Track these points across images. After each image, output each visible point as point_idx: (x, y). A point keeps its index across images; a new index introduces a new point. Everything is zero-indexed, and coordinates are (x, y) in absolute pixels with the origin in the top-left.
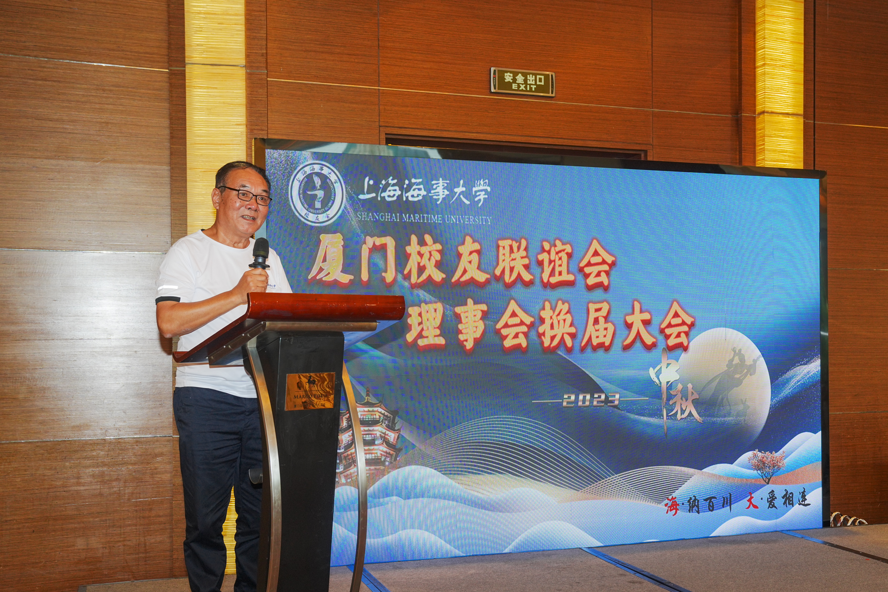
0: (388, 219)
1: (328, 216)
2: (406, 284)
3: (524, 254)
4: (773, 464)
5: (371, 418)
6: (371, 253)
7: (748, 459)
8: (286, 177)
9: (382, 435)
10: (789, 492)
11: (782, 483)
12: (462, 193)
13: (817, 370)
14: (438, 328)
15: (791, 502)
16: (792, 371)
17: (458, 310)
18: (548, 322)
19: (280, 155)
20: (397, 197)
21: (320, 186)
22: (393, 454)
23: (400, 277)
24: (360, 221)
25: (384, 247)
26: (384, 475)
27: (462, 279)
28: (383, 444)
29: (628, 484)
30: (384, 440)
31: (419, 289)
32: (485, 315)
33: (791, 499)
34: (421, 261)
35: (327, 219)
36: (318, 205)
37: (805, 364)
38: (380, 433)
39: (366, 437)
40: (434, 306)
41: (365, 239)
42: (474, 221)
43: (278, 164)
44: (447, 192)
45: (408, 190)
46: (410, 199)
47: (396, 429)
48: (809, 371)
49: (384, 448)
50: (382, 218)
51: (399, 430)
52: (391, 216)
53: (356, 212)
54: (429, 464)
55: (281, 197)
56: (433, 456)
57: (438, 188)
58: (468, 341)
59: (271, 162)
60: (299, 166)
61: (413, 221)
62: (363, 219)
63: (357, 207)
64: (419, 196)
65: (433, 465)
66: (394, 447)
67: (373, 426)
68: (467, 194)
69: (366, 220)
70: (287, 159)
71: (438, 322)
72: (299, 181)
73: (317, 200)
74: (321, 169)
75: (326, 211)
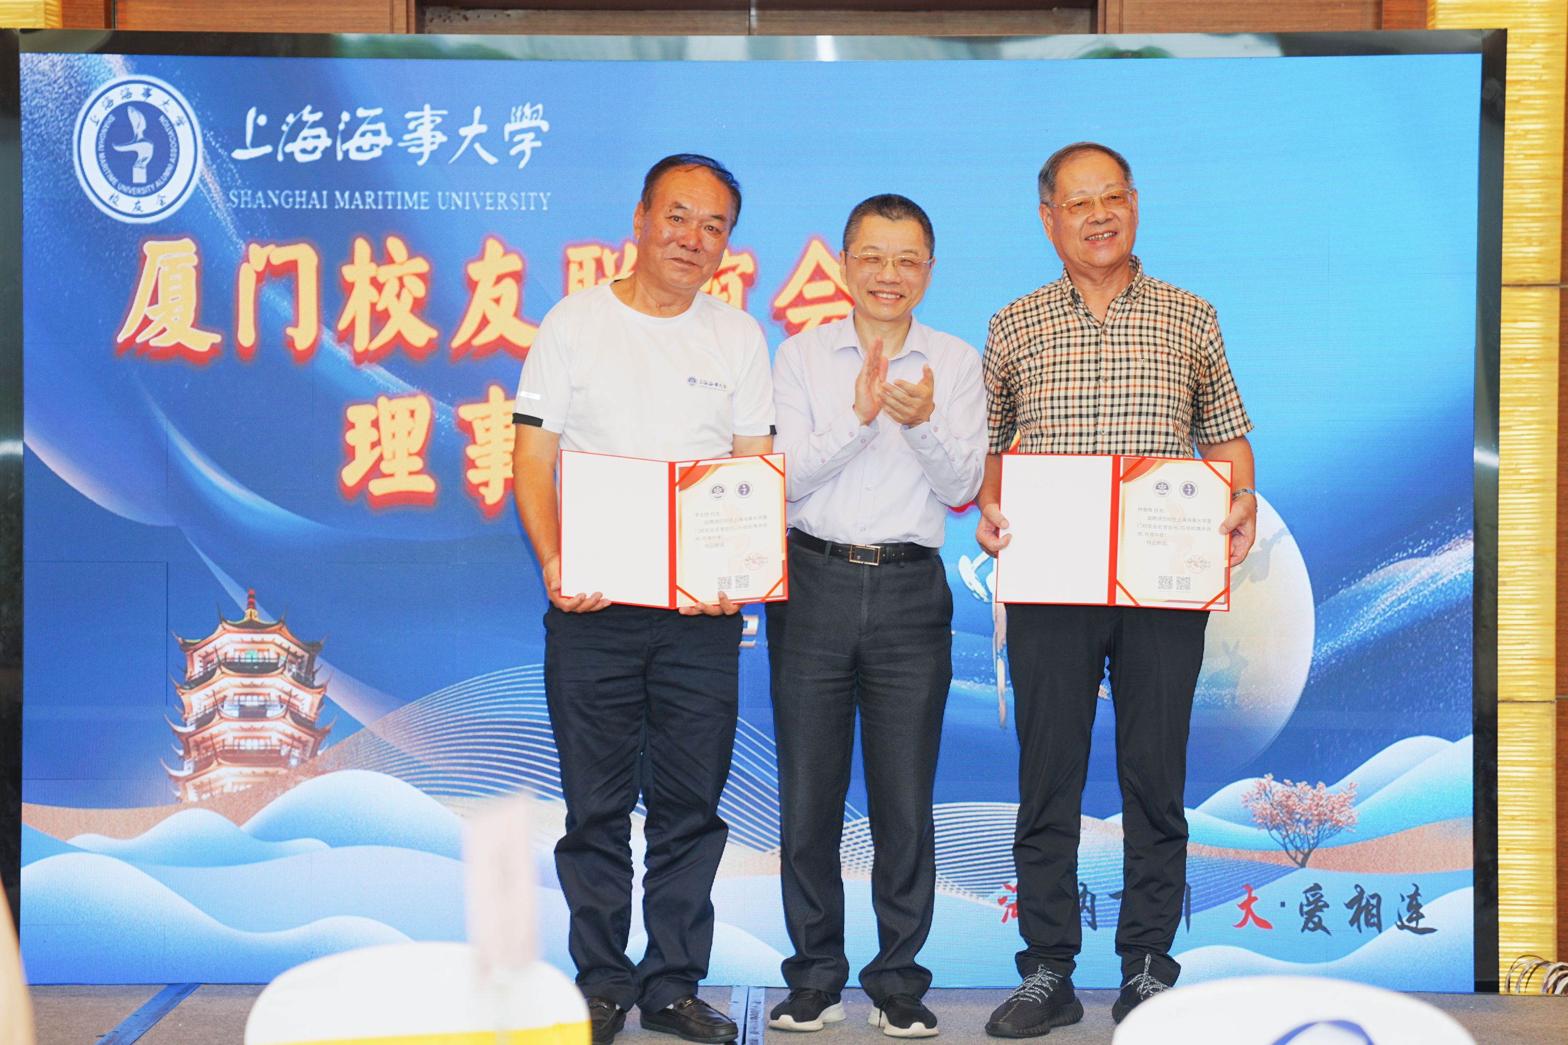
0: (301, 203)
1: (162, 201)
2: (344, 353)
4: (1319, 815)
5: (258, 659)
6: (261, 281)
7: (1242, 799)
8: (66, 115)
9: (284, 696)
10: (1368, 892)
11: (1345, 867)
12: (477, 138)
13: (1462, 571)
14: (419, 454)
15: (1375, 920)
16: (1381, 572)
17: (467, 412)
19: (54, 65)
20: (324, 152)
21: (145, 132)
22: (307, 741)
23: (328, 338)
24: (237, 211)
25: (291, 267)
26: (285, 788)
27: (478, 341)
28: (284, 717)
30: (287, 710)
31: (374, 364)
33: (1374, 911)
34: (379, 300)
35: (159, 207)
36: (139, 175)
37: (1422, 554)
38: (279, 693)
39: (245, 701)
40: (410, 403)
41: (247, 250)
42: (508, 202)
43: (49, 84)
44: (441, 138)
45: (348, 135)
46: (354, 156)
47: (316, 683)
48: (1437, 574)
49: (287, 727)
50: (287, 203)
51: (323, 687)
52: (309, 196)
53: (226, 189)
54: (392, 767)
55: (55, 161)
56: (403, 751)
57: (420, 128)
58: (491, 485)
59: (33, 82)
60: (96, 88)
61: (361, 207)
62: (243, 206)
63: (229, 179)
64: (375, 148)
65: (402, 770)
66: (309, 724)
67: (264, 675)
68: (493, 140)
69: (249, 206)
70: (69, 73)
71: (417, 442)
72: (97, 123)
73: (137, 164)
74: (147, 94)
75: (157, 190)
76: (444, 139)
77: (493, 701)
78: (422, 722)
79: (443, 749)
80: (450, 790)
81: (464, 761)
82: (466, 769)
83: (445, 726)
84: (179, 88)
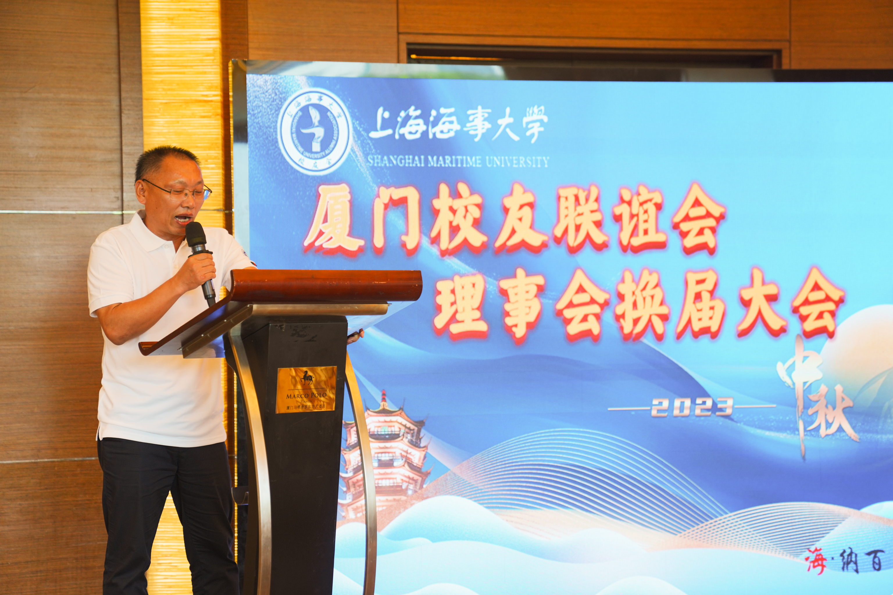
0: (409, 163)
1: (329, 162)
2: (434, 250)
3: (595, 206)
5: (388, 431)
6: (387, 209)
8: (273, 111)
9: (404, 453)
12: (508, 125)
14: (478, 309)
17: (505, 284)
18: (629, 300)
19: (266, 81)
20: (422, 134)
21: (319, 121)
22: (417, 480)
23: (425, 242)
24: (373, 168)
25: (403, 201)
26: (406, 508)
27: (510, 243)
28: (404, 466)
29: (748, 527)
30: (406, 461)
31: (451, 256)
32: (541, 291)
34: (454, 219)
35: (328, 166)
36: (316, 146)
38: (401, 452)
39: (382, 457)
40: (472, 279)
41: (379, 191)
42: (526, 162)
43: (264, 93)
44: (488, 125)
45: (434, 124)
46: (439, 136)
47: (422, 445)
49: (406, 471)
50: (401, 163)
51: (426, 447)
52: (414, 159)
53: (366, 155)
54: (466, 493)
55: (267, 138)
56: (472, 483)
57: (476, 120)
58: (519, 326)
59: (254, 91)
60: (290, 95)
61: (443, 165)
63: (367, 149)
64: (451, 132)
65: (472, 495)
66: (418, 470)
67: (392, 441)
68: (516, 127)
69: (379, 165)
70: (275, 87)
71: (477, 302)
72: (291, 116)
73: (314, 140)
74: (320, 99)
75: (327, 155)
76: (490, 126)
77: (522, 452)
78: (483, 466)
79: (495, 482)
80: (499, 505)
81: (507, 488)
82: (508, 492)
83: (496, 468)
84: (338, 95)
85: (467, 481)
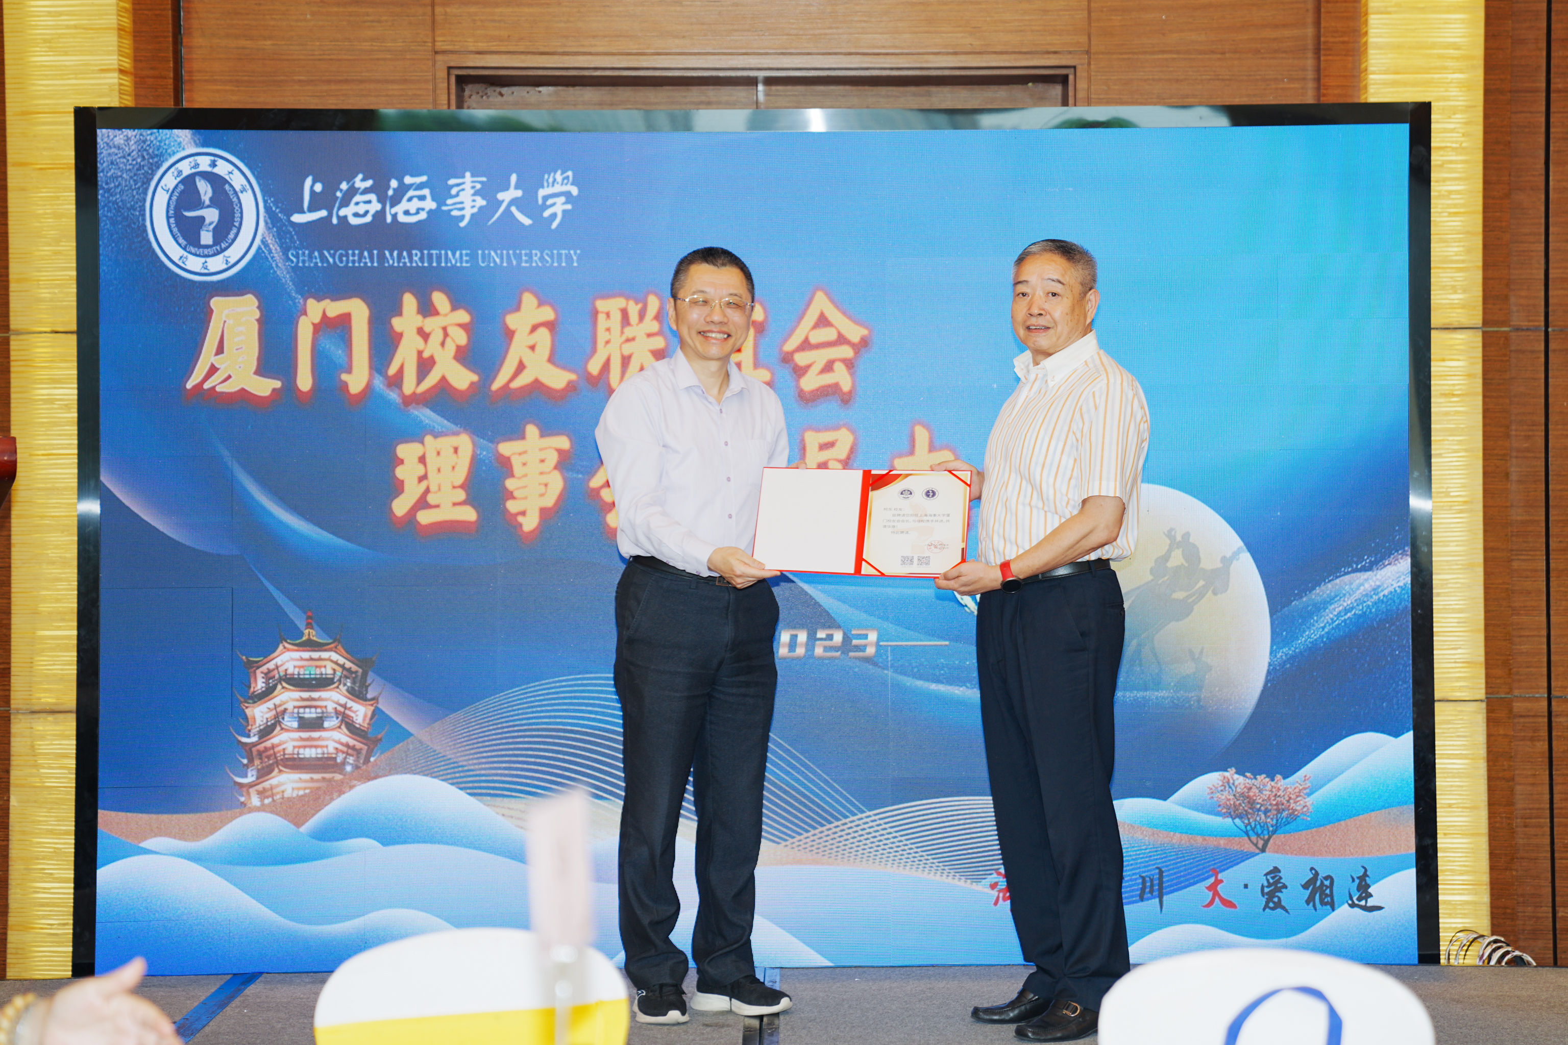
0: (354, 262)
1: (227, 261)
2: (393, 396)
3: (654, 327)
4: (1277, 804)
5: (316, 674)
6: (318, 332)
7: (1208, 791)
8: (139, 184)
9: (340, 709)
10: (1322, 874)
11: (1300, 851)
12: (513, 202)
13: (1401, 584)
14: (462, 487)
15: (1328, 899)
16: (1330, 585)
17: (506, 448)
19: (128, 139)
20: (374, 216)
21: (211, 199)
22: (361, 749)
23: (379, 383)
24: (295, 269)
25: (345, 320)
26: (341, 793)
27: (515, 384)
28: (340, 727)
29: (897, 834)
30: (342, 721)
31: (421, 406)
32: (565, 462)
33: (1328, 891)
34: (425, 348)
35: (225, 266)
36: (206, 238)
37: (1367, 569)
38: (335, 706)
39: (304, 713)
40: (454, 440)
41: (305, 304)
42: (542, 258)
43: (124, 157)
44: (480, 202)
45: (396, 201)
46: (402, 218)
47: (369, 696)
48: (1379, 586)
49: (343, 736)
50: (341, 261)
51: (375, 699)
52: (361, 256)
53: (285, 250)
54: (439, 771)
55: (129, 226)
56: (449, 757)
57: (461, 193)
58: (528, 514)
59: (109, 154)
60: (167, 160)
61: (408, 264)
62: (301, 265)
63: (288, 241)
64: (421, 212)
65: (448, 774)
66: (363, 733)
67: (322, 689)
68: (527, 204)
69: (307, 265)
70: (142, 147)
71: (461, 475)
72: (168, 191)
73: (204, 228)
74: (213, 164)
75: (223, 250)
76: (484, 203)
79: (485, 755)
80: (492, 792)
81: (504, 765)
82: (506, 772)
83: (487, 734)
84: (242, 159)
85: (440, 753)
